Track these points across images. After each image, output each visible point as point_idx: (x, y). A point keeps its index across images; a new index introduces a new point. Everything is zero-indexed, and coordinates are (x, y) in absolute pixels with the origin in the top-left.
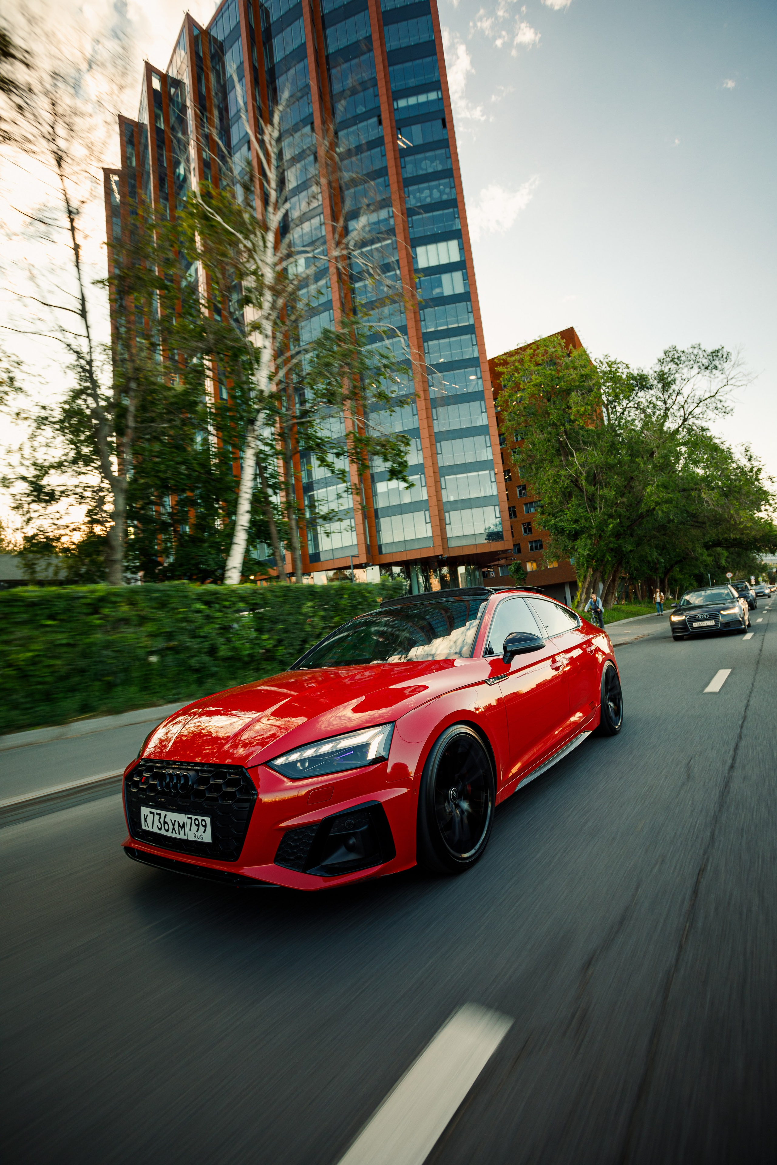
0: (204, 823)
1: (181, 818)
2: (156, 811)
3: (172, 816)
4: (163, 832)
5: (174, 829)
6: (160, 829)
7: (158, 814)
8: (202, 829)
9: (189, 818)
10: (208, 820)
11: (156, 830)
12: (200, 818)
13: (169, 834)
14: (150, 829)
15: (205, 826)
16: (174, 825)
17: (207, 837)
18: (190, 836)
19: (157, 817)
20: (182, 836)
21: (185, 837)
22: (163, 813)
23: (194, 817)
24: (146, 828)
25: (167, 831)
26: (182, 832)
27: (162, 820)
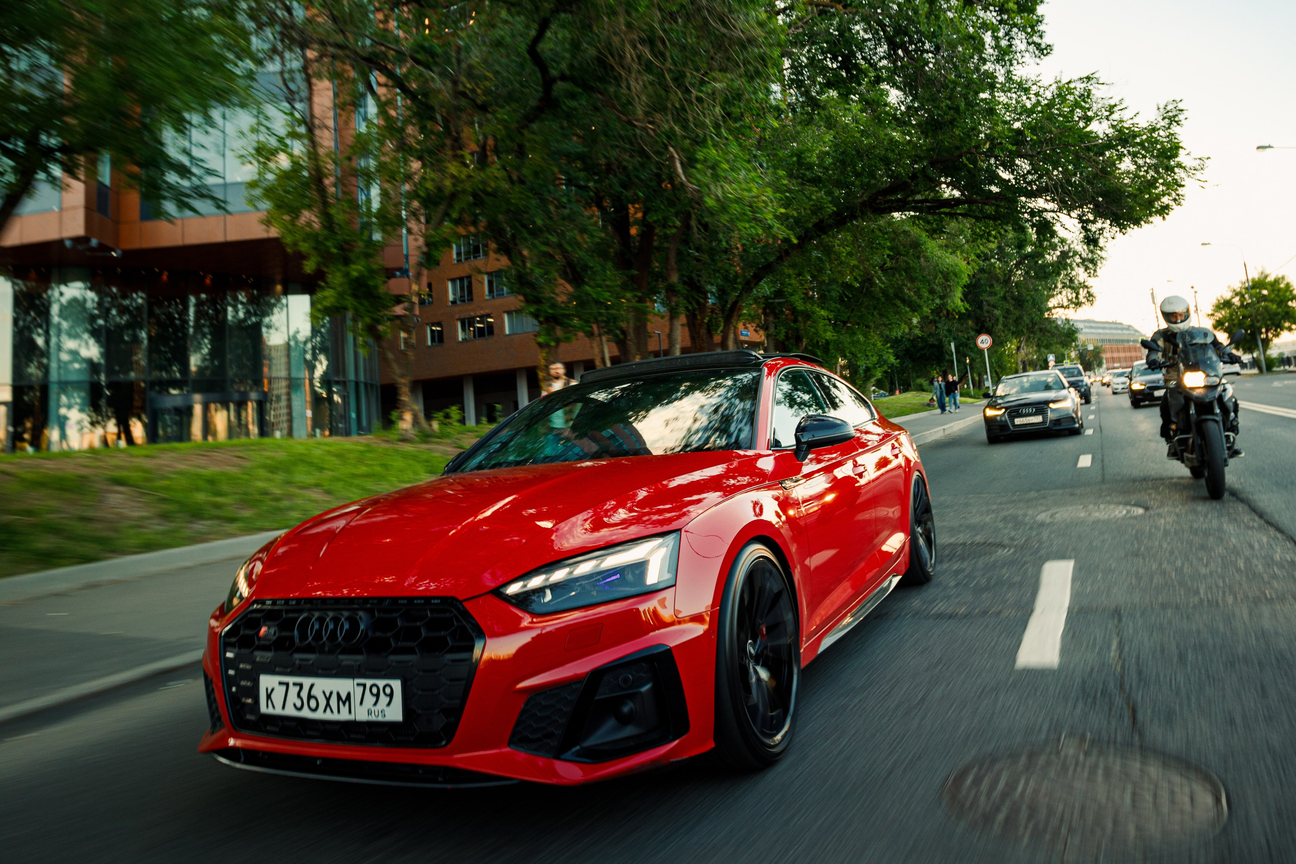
0: (388, 690)
1: (343, 686)
2: (291, 680)
3: (323, 685)
4: (306, 713)
5: (328, 704)
6: (300, 709)
7: (295, 684)
8: (384, 699)
9: (358, 685)
10: (397, 685)
11: (290, 711)
12: (381, 683)
13: (319, 715)
14: (278, 711)
15: (391, 696)
16: (328, 699)
17: (394, 713)
18: (361, 714)
19: (293, 690)
20: (344, 715)
21: (351, 717)
22: (307, 682)
23: (369, 682)
24: (270, 711)
25: (316, 710)
26: (344, 709)
27: (304, 694)
